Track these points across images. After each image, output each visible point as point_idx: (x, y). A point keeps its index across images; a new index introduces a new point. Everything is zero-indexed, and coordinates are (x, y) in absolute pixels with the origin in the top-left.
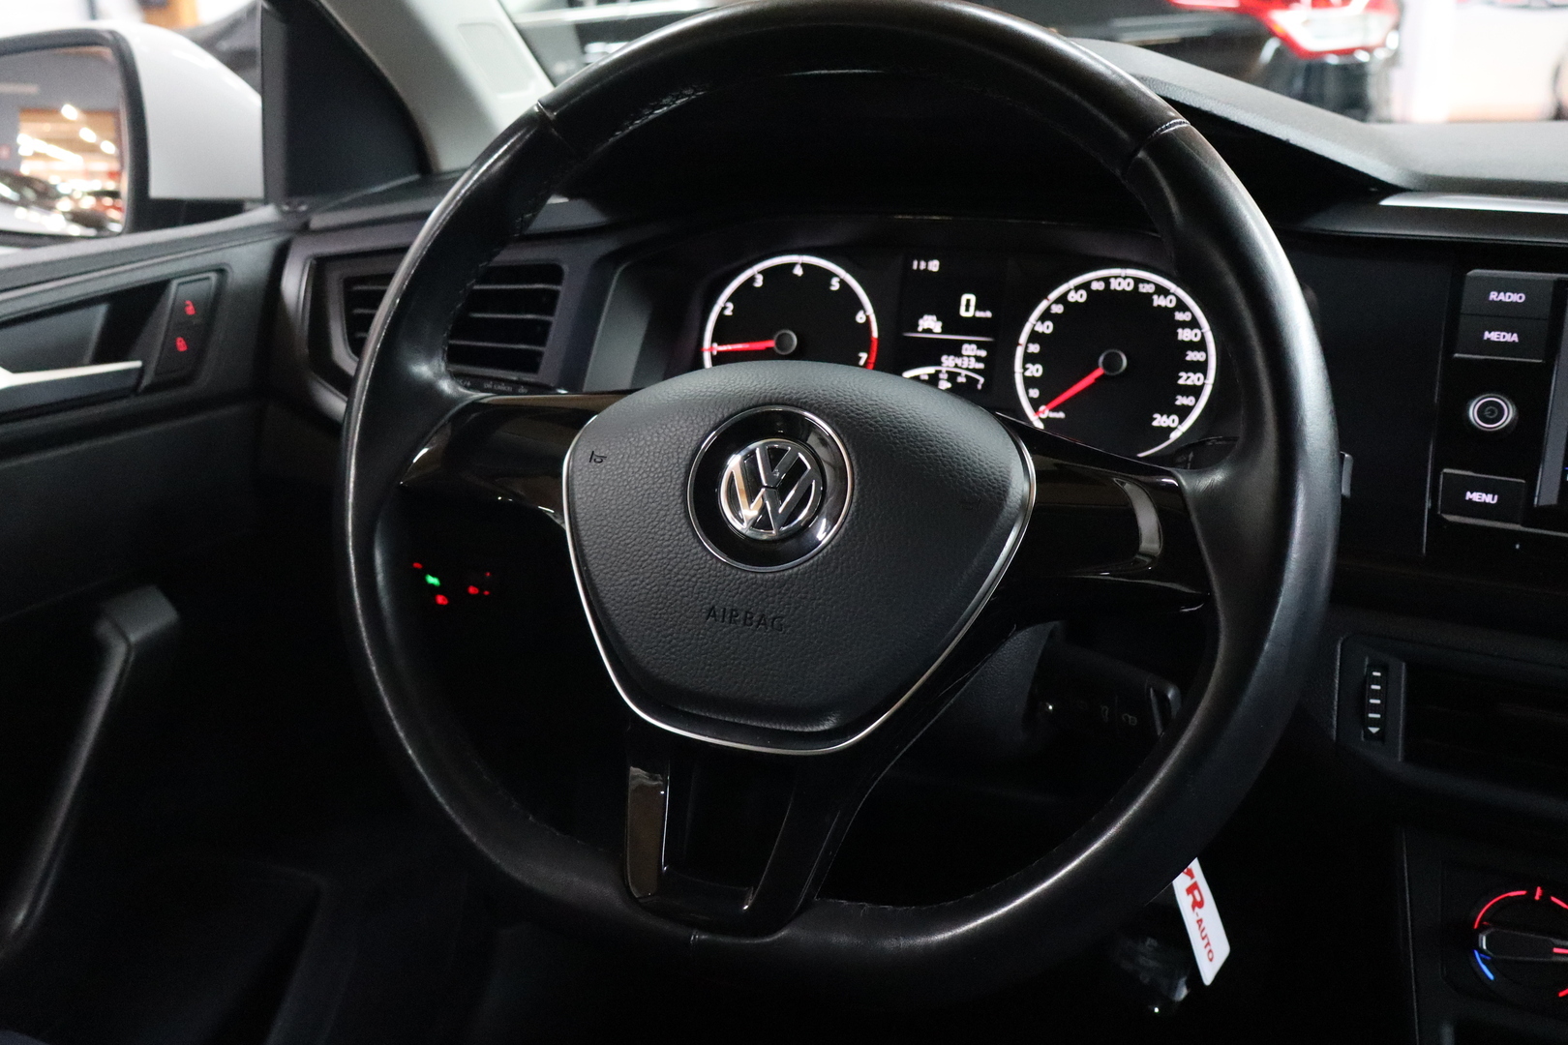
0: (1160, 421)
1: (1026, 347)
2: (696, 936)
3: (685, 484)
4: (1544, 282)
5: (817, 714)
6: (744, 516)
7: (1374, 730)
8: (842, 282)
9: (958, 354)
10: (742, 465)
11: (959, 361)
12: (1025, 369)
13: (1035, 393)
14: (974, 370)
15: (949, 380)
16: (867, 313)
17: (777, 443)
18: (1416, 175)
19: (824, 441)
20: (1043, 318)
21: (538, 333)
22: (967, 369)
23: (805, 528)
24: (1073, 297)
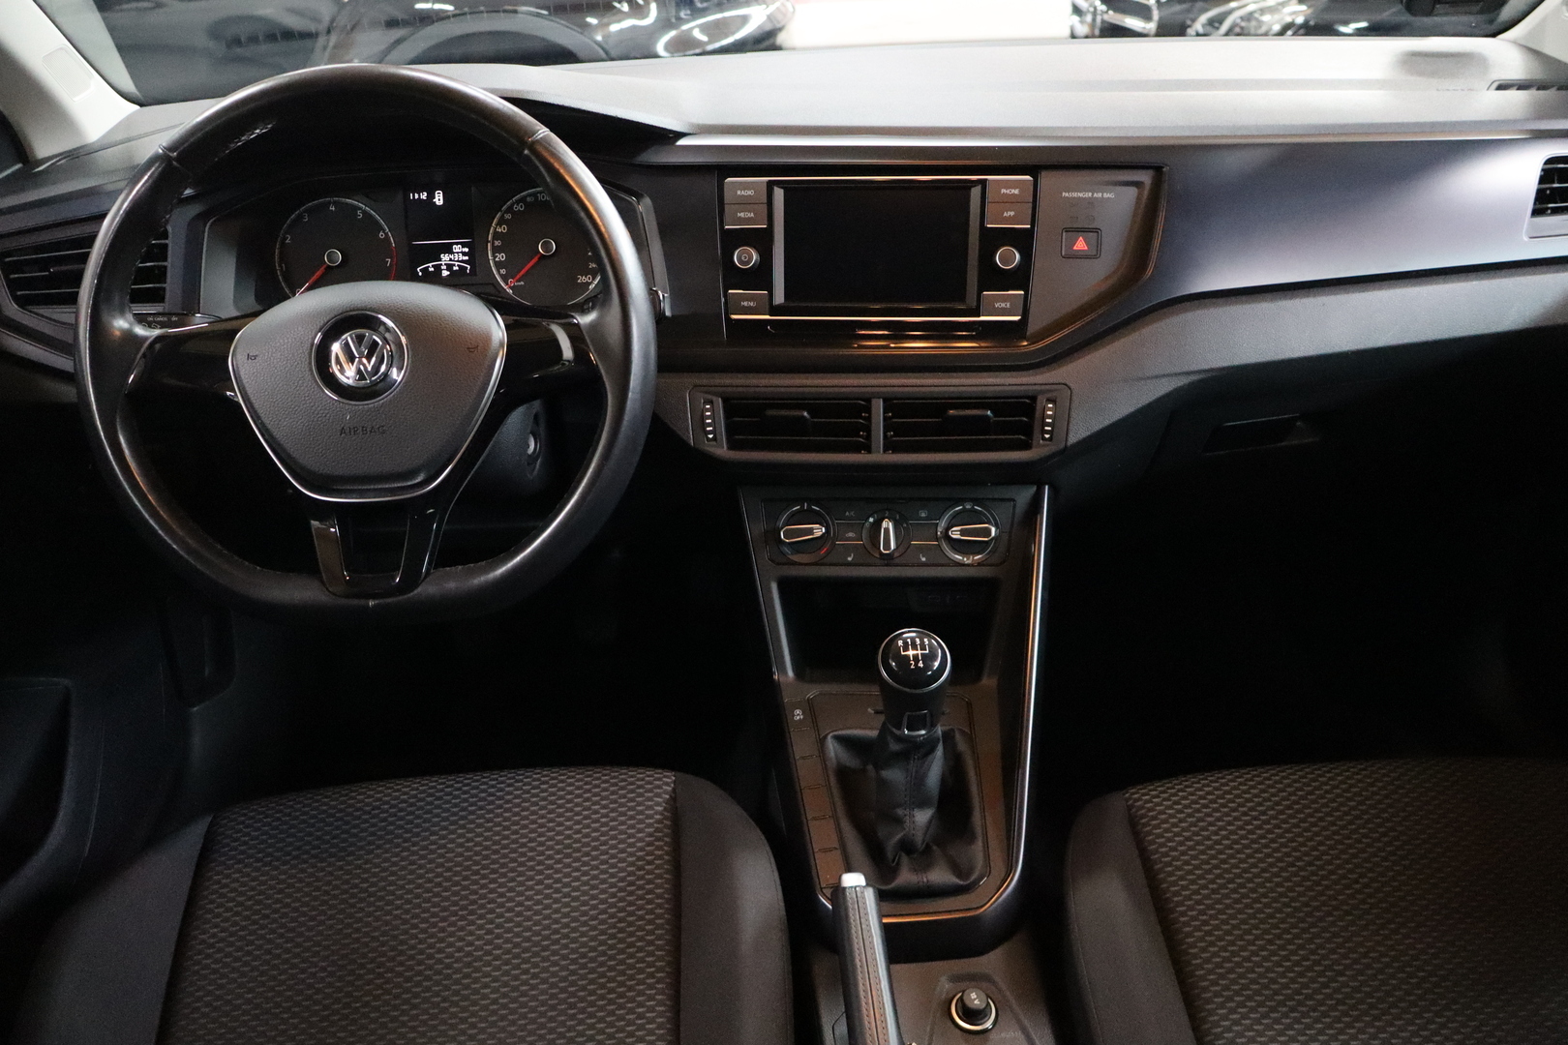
0: (582, 279)
1: (493, 243)
2: (371, 603)
3: (310, 363)
4: (762, 182)
5: (412, 474)
6: (348, 375)
7: (711, 436)
8: (365, 212)
9: (451, 252)
10: (342, 348)
11: (452, 257)
12: (495, 257)
13: (503, 271)
14: (462, 261)
15: (447, 270)
16: (386, 232)
17: (359, 331)
18: (693, 125)
19: (388, 329)
20: (499, 224)
21: (161, 275)
22: (458, 261)
23: (386, 375)
24: (517, 208)
